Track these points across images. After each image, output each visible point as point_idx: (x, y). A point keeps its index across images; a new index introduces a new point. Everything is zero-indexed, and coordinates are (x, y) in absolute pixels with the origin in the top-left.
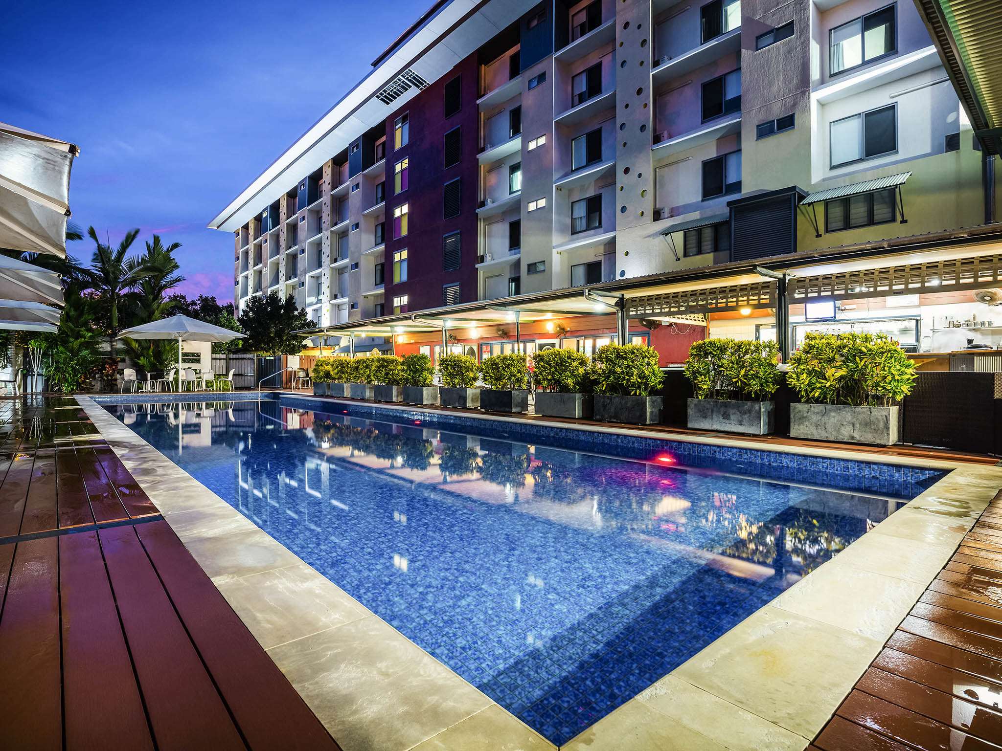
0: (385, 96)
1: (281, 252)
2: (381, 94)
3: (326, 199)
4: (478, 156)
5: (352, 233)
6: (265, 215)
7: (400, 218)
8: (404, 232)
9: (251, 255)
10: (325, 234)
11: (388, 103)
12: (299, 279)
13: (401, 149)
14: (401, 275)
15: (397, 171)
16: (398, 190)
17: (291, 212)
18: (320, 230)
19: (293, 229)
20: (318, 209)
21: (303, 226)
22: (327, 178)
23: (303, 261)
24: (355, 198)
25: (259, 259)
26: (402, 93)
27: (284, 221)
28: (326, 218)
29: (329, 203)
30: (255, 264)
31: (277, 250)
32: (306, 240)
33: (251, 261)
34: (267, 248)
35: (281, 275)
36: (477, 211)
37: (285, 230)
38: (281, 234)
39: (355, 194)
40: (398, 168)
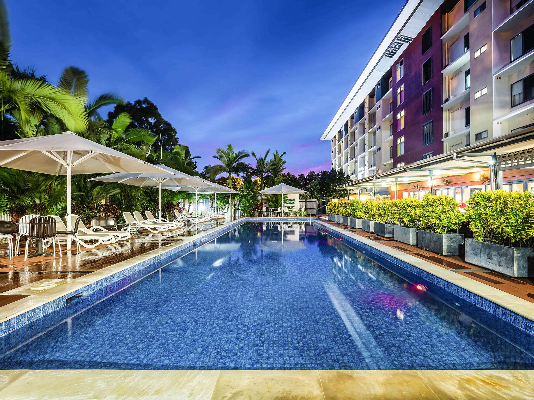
0: (390, 54)
1: (348, 147)
2: (387, 53)
3: (366, 116)
4: (442, 72)
5: (377, 132)
6: (342, 130)
7: (400, 119)
8: (402, 127)
9: (337, 150)
10: (366, 134)
11: (392, 57)
12: (356, 159)
13: (400, 80)
14: (401, 151)
15: (398, 93)
16: (399, 103)
17: (352, 126)
18: (364, 133)
19: (353, 134)
20: (363, 122)
21: (357, 132)
22: (366, 106)
23: (357, 149)
24: (379, 113)
25: (340, 152)
26: (399, 49)
27: (349, 131)
28: (366, 126)
29: (367, 118)
30: (339, 154)
31: (347, 147)
32: (358, 139)
33: (337, 153)
34: (343, 146)
35: (348, 158)
36: (442, 106)
37: (350, 136)
38: (348, 137)
39: (379, 111)
40: (399, 91)
